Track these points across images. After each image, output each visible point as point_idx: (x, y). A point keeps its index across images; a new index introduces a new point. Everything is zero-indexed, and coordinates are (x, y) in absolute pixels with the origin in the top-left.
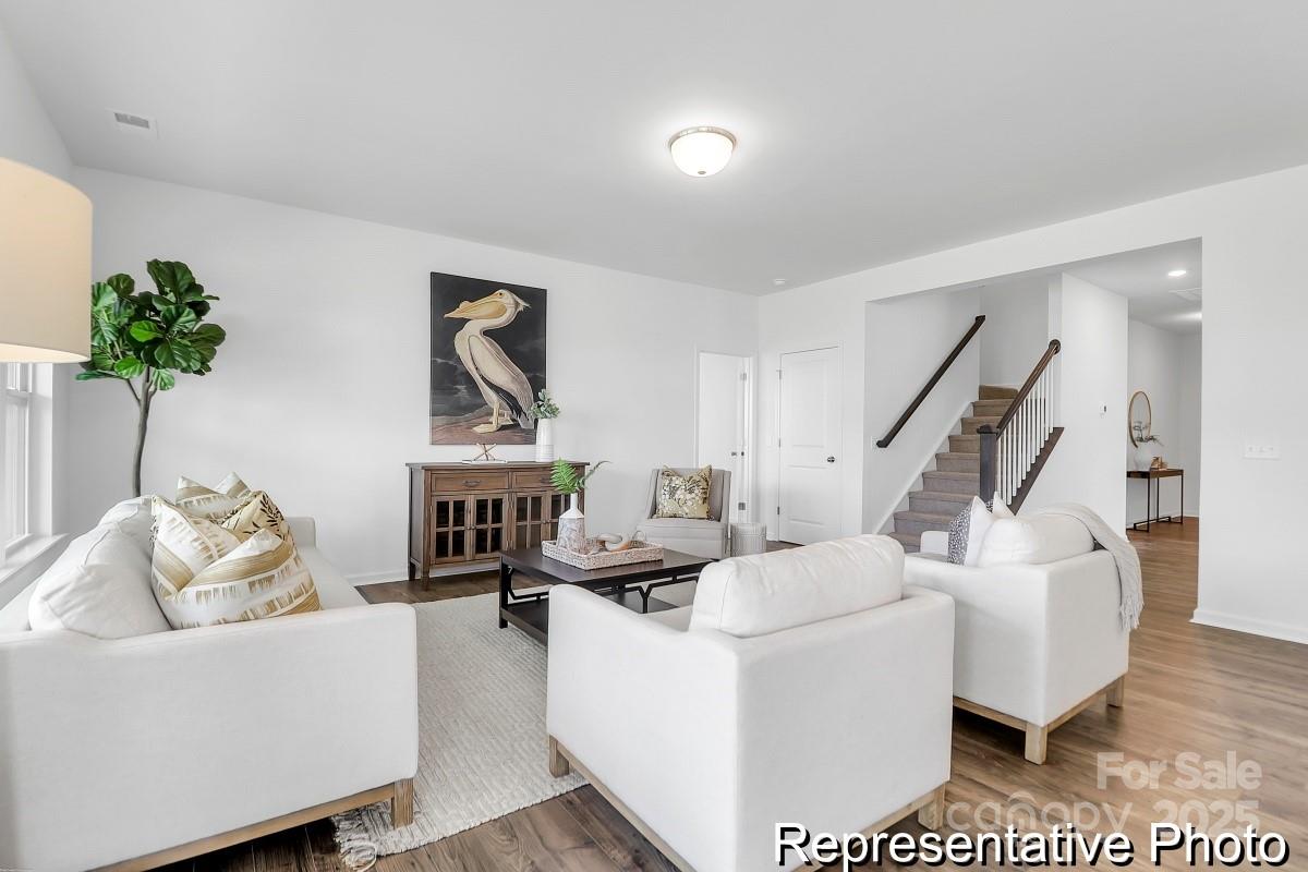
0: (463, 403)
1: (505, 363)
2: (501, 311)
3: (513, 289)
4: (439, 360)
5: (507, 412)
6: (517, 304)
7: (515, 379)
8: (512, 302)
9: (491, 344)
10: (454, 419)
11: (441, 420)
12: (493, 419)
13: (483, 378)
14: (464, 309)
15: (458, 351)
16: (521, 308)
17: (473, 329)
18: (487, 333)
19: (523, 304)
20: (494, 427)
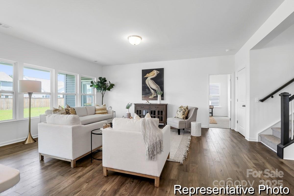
0: (147, 92)
1: (155, 84)
2: (154, 74)
3: (157, 70)
4: (143, 85)
5: (155, 94)
6: (157, 72)
7: (157, 87)
8: (156, 72)
9: (152, 81)
10: (146, 95)
11: (144, 96)
12: (153, 95)
13: (151, 88)
14: (147, 75)
15: (146, 83)
16: (158, 73)
17: (149, 78)
18: (151, 79)
19: (158, 72)
20: (153, 97)
